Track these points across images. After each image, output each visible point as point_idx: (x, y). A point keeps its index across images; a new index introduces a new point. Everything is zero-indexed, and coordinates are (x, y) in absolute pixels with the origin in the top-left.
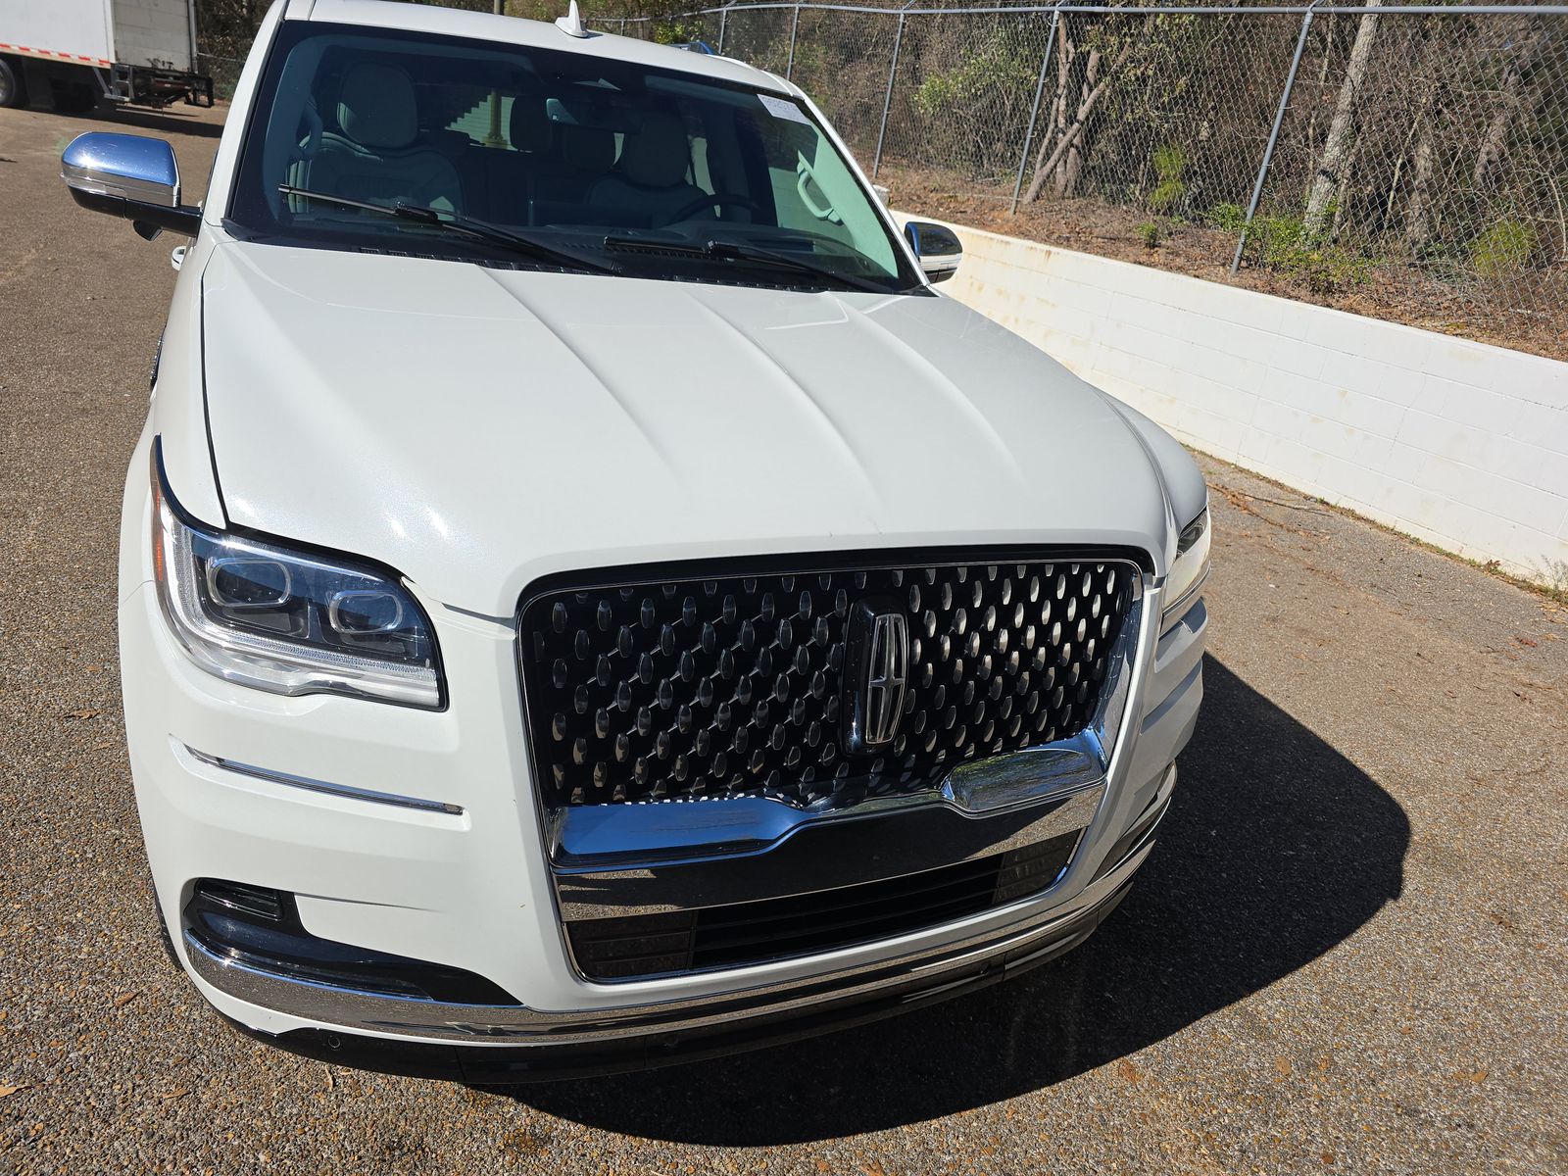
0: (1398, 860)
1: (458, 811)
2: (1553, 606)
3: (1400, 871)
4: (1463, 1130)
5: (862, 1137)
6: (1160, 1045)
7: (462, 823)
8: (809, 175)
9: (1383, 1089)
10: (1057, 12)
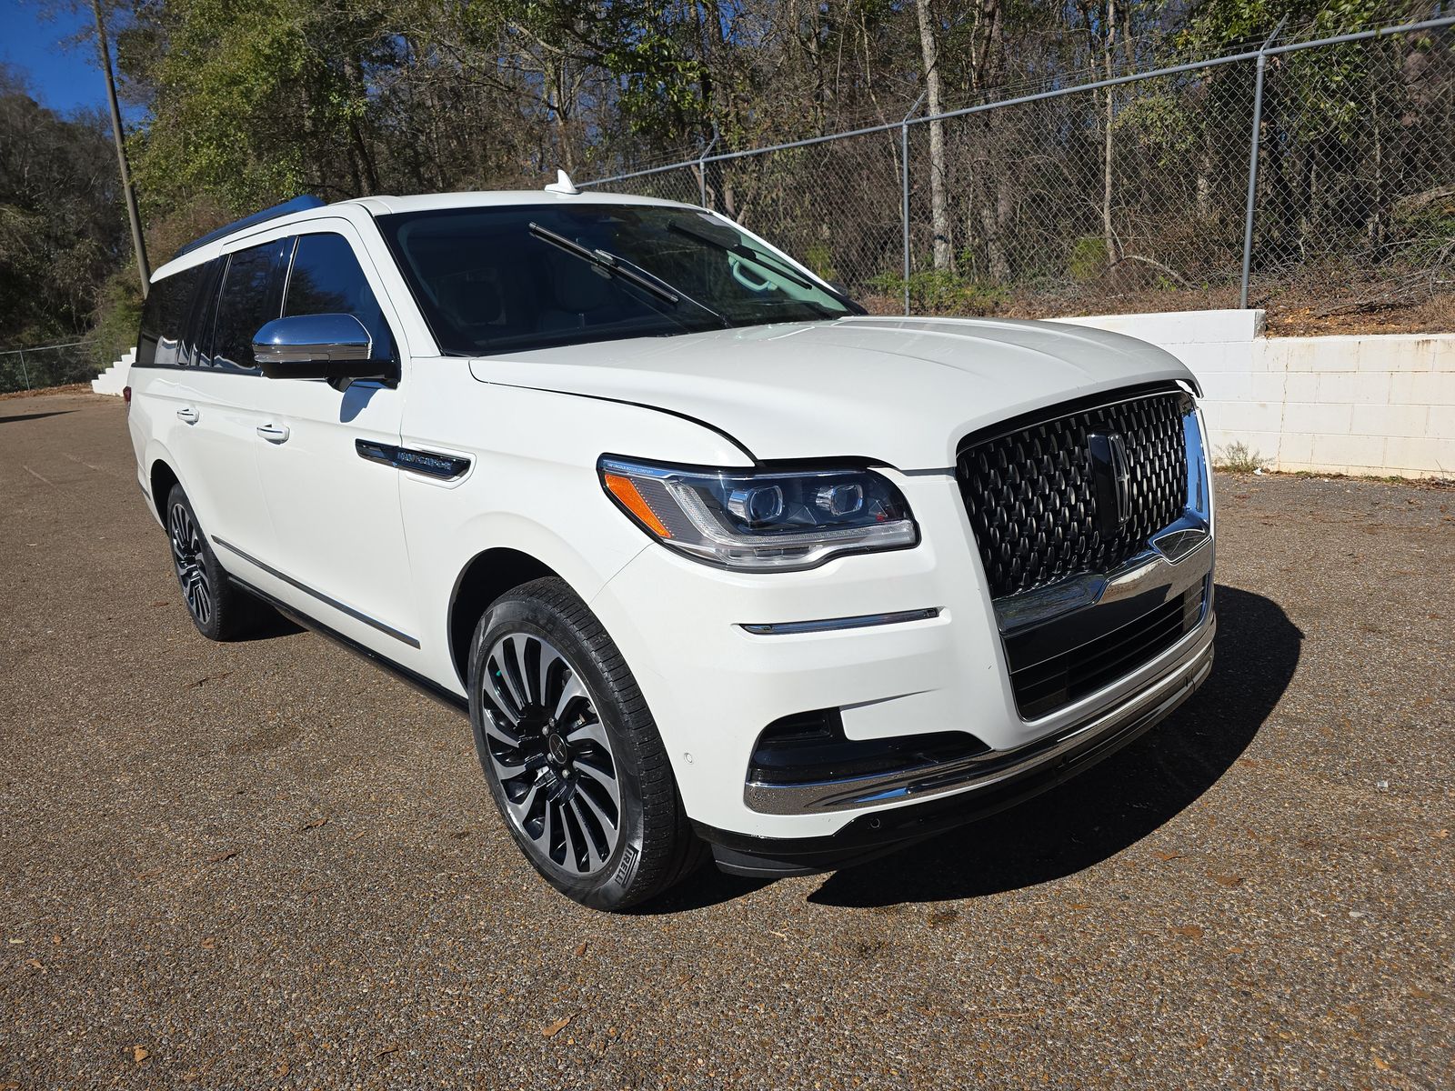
0: (1287, 620)
1: (933, 613)
2: (1238, 475)
3: (1292, 626)
4: (1443, 725)
5: (1136, 844)
6: (1252, 745)
7: (944, 618)
8: (740, 263)
9: (1387, 722)
10: (702, 164)
